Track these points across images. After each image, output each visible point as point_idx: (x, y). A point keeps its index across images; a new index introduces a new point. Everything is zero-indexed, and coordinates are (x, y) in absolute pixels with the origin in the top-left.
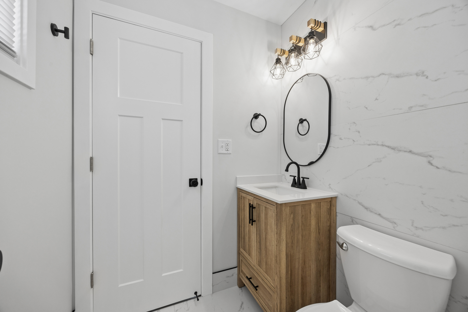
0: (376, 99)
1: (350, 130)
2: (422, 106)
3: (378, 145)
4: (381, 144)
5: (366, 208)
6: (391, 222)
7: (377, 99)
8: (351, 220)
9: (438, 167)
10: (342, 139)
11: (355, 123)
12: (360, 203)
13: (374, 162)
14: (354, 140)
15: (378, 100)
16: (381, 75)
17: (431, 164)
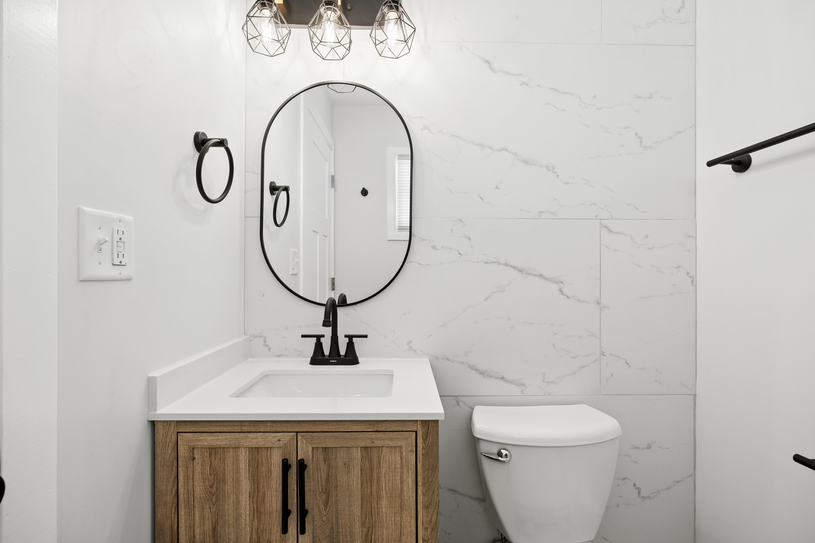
0: (496, 188)
1: (452, 232)
2: (553, 213)
3: (500, 264)
4: (505, 262)
5: (482, 373)
6: (519, 385)
7: (498, 187)
8: (456, 402)
9: (569, 296)
10: (437, 248)
11: (462, 222)
12: (471, 367)
13: (493, 293)
14: (460, 252)
15: (499, 189)
16: (503, 149)
17: (562, 293)
